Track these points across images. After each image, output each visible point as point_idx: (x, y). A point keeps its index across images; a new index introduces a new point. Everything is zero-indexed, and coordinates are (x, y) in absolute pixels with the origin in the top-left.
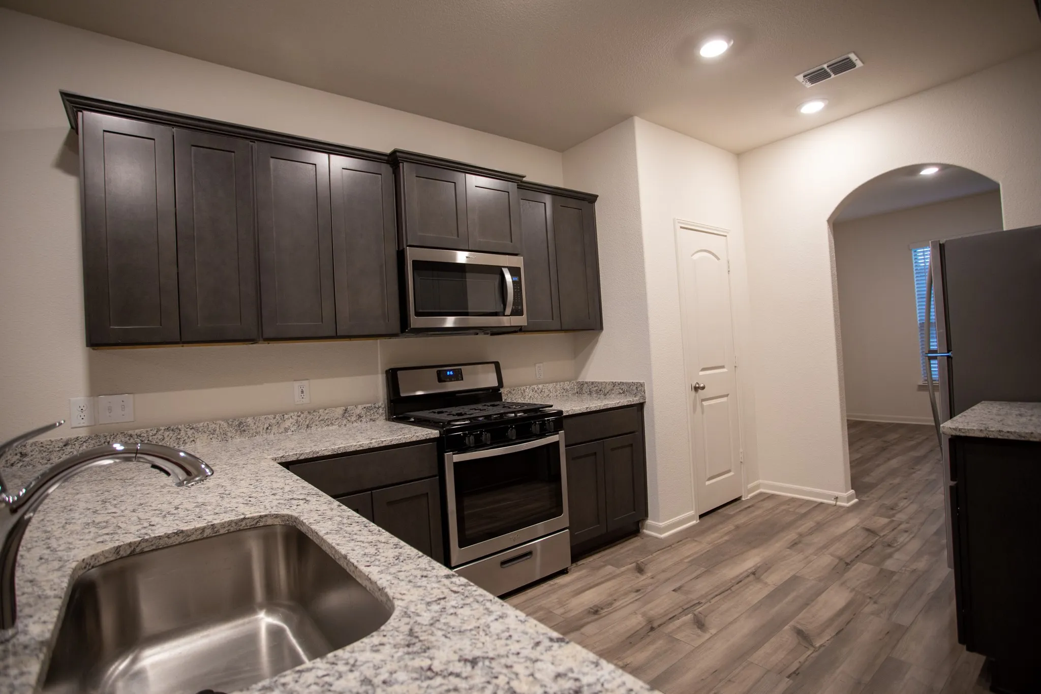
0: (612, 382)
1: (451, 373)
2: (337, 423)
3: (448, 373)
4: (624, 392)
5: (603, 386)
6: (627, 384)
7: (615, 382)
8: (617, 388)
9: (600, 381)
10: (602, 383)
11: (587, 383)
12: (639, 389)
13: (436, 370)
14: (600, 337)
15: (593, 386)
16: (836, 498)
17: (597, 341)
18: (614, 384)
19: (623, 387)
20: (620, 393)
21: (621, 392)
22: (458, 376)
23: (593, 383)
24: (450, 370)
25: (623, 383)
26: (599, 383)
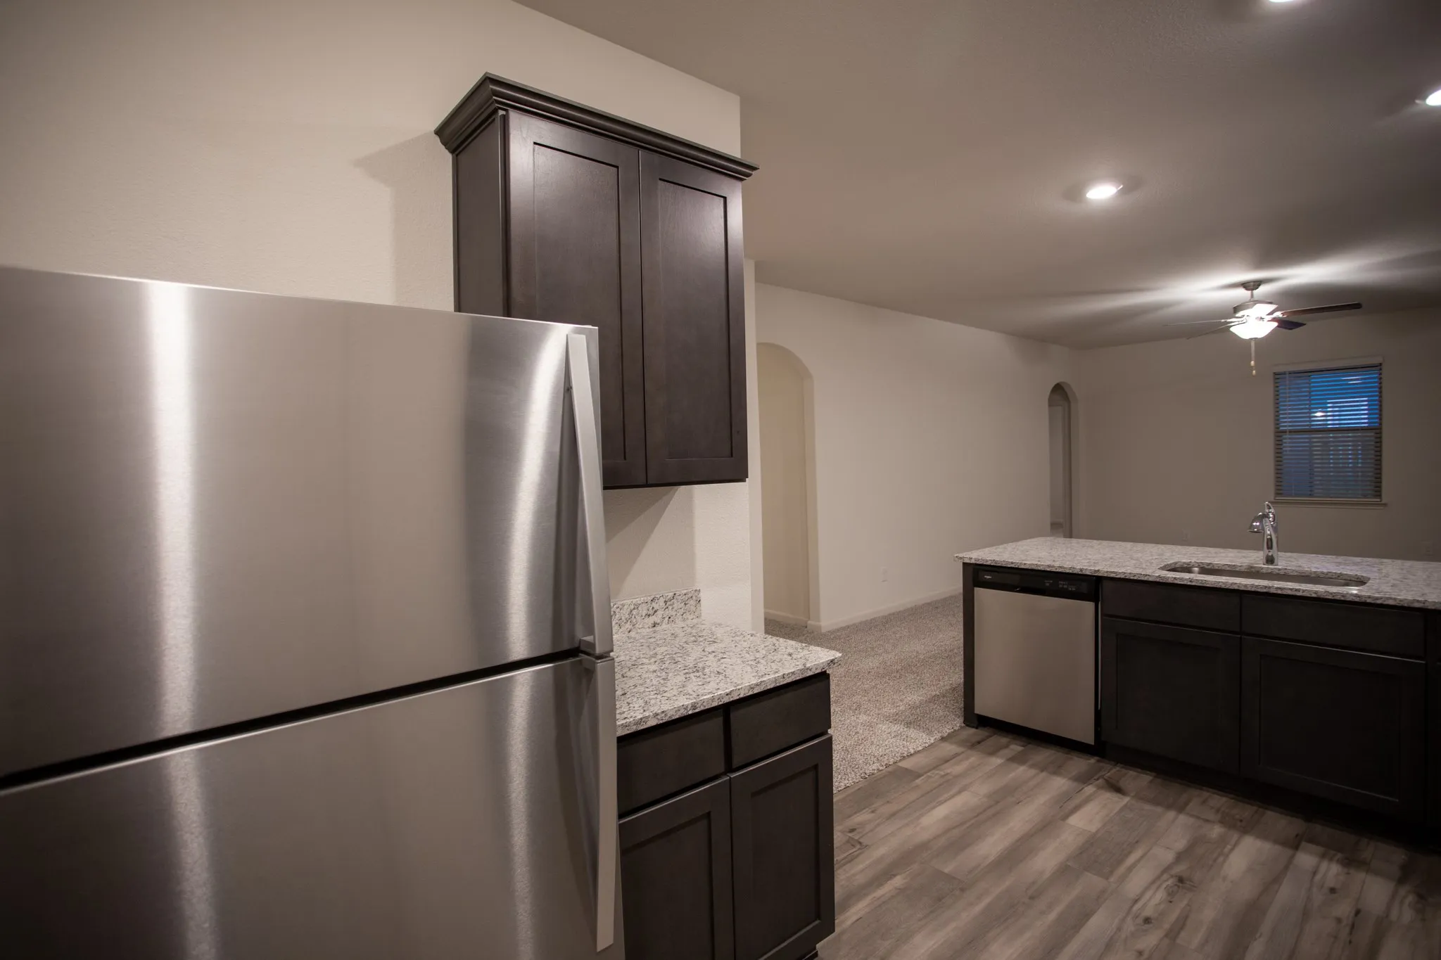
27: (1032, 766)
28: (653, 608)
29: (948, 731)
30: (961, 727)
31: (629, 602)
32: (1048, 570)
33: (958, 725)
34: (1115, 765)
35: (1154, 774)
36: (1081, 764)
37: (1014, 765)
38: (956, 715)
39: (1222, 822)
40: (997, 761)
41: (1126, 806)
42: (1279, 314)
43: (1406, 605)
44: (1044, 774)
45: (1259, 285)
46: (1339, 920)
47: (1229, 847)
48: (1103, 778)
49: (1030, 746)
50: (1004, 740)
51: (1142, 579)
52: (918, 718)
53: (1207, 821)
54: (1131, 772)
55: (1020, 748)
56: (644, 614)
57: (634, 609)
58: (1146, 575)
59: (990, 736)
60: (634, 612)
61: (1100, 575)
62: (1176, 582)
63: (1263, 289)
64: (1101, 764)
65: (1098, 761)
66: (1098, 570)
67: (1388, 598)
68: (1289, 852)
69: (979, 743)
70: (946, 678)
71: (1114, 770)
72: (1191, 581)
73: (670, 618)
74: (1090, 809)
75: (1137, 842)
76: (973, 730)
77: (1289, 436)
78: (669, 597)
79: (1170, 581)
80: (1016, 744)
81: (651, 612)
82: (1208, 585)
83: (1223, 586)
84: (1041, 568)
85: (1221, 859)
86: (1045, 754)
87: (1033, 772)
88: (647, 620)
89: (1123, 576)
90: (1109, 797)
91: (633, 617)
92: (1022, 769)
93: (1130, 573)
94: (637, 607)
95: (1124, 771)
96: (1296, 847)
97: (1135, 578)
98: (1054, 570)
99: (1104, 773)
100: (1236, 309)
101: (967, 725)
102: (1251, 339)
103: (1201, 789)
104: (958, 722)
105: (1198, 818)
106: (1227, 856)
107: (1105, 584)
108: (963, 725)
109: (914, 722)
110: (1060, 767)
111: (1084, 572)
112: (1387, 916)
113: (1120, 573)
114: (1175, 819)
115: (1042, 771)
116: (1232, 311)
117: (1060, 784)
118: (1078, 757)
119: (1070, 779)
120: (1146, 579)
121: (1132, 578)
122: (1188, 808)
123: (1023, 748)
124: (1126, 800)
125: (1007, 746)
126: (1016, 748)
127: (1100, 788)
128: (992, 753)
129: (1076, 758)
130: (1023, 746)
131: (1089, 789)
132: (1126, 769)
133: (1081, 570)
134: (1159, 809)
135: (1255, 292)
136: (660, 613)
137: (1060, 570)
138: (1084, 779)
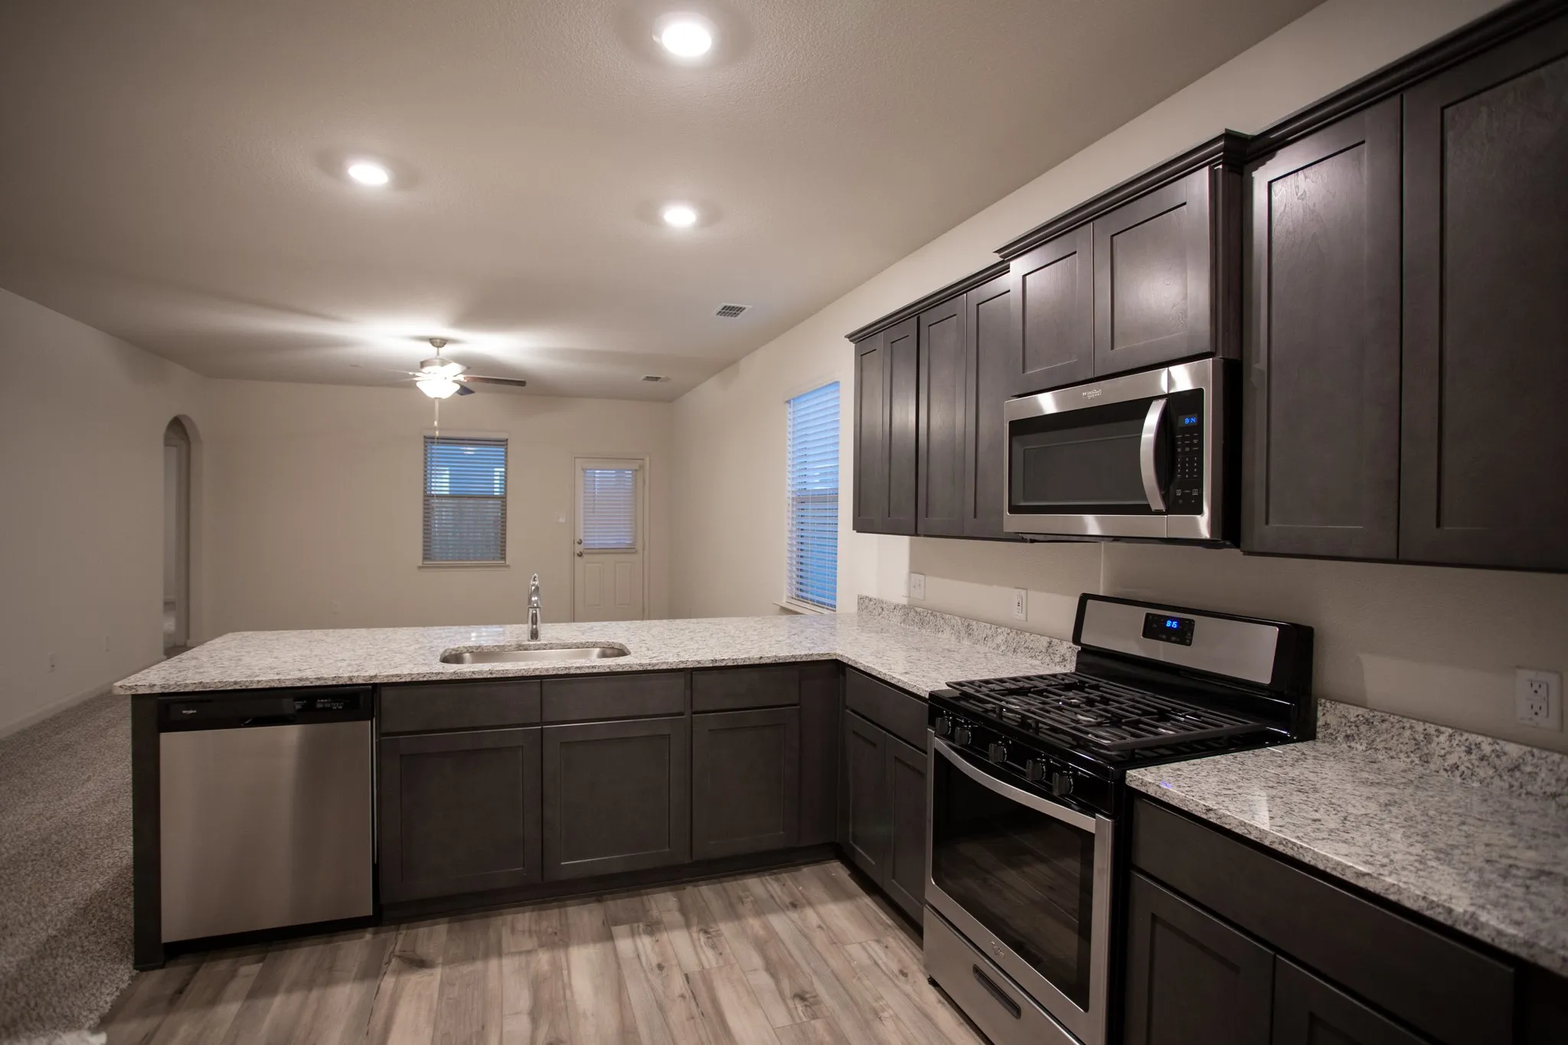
1: (1175, 625)
2: (1040, 658)
3: (1169, 624)
13: (1145, 611)
22: (1183, 635)
24: (1173, 619)
27: (289, 991)
29: (108, 999)
30: (132, 978)
32: (299, 685)
33: (126, 978)
34: (398, 929)
35: (447, 919)
36: (355, 949)
37: (261, 1003)
38: (113, 961)
39: (542, 945)
40: (229, 1010)
41: (442, 984)
42: (461, 378)
43: (674, 667)
44: (315, 994)
45: (445, 344)
46: (683, 996)
47: (565, 972)
48: (394, 956)
49: (269, 955)
50: (223, 966)
51: (435, 678)
52: (28, 1004)
53: (529, 952)
54: (422, 930)
55: (256, 968)
58: (439, 673)
59: (197, 970)
61: (377, 681)
62: (474, 676)
63: (447, 350)
64: (383, 936)
65: (375, 933)
66: (376, 676)
67: (662, 663)
68: (609, 945)
69: (180, 992)
70: (58, 896)
71: (401, 937)
72: (491, 673)
74: (405, 1012)
75: (483, 1027)
76: (157, 975)
77: (437, 501)
79: (468, 676)
80: (247, 964)
82: (510, 675)
83: (525, 674)
84: (288, 684)
85: (568, 993)
86: (300, 959)
87: (297, 997)
89: (408, 679)
90: (415, 980)
92: (278, 1000)
93: (418, 674)
95: (414, 931)
96: (610, 937)
97: (425, 679)
98: (308, 684)
99: (391, 949)
100: (423, 364)
101: (142, 970)
102: (436, 398)
103: (501, 915)
104: (125, 972)
105: (520, 953)
106: (570, 985)
107: (386, 693)
108: (135, 972)
109: (22, 1017)
110: (331, 969)
111: (355, 681)
112: (703, 968)
113: (405, 675)
114: (500, 967)
115: (310, 990)
116: (419, 364)
117: (345, 996)
118: (349, 940)
119: (354, 979)
120: (438, 678)
121: (421, 679)
122: (504, 945)
123: (261, 965)
124: (438, 972)
125: (233, 975)
126: (250, 970)
127: (398, 972)
128: (213, 1001)
129: (345, 944)
130: (258, 962)
131: (388, 982)
132: (413, 928)
133: (350, 678)
134: (479, 965)
135: (440, 349)
137: (318, 683)
138: (372, 972)
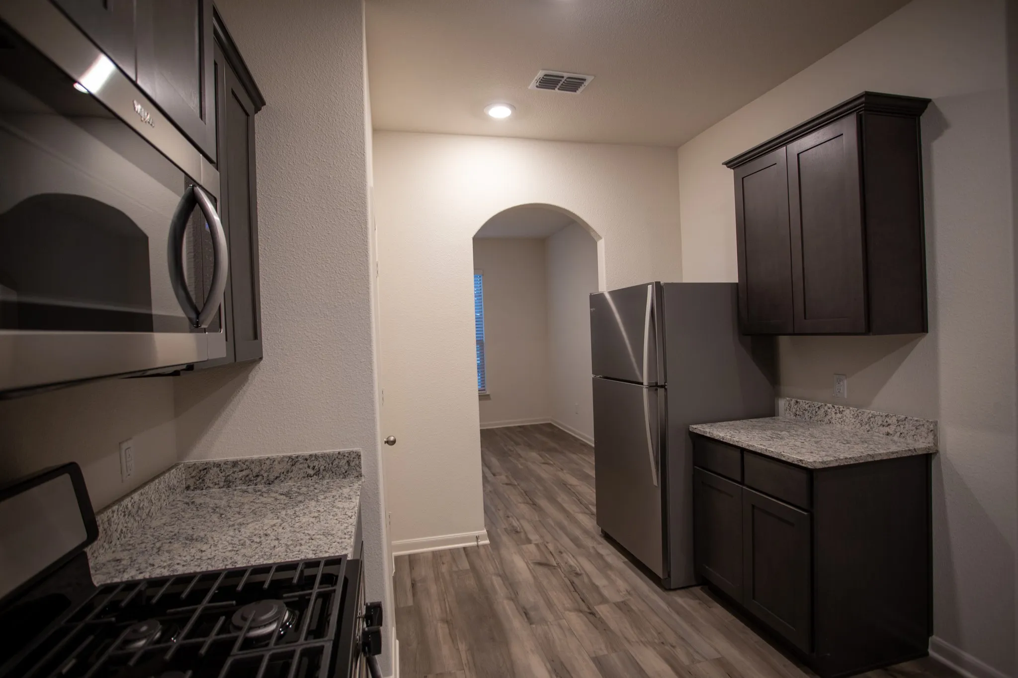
0: (290, 457)
4: (317, 473)
5: (265, 467)
6: (324, 456)
7: (297, 457)
8: (301, 466)
9: (255, 457)
10: (261, 462)
11: (218, 465)
12: (352, 464)
14: (253, 373)
15: (237, 470)
16: (477, 538)
17: (246, 379)
18: (294, 461)
19: (316, 463)
20: (309, 476)
21: (311, 472)
23: (235, 464)
25: (316, 457)
26: (252, 462)
28: (887, 421)
31: (869, 411)
56: (879, 424)
57: (872, 417)
60: (872, 419)
73: (901, 434)
78: (901, 418)
81: (885, 423)
88: (881, 428)
91: (871, 422)
94: (874, 416)
136: (893, 427)
